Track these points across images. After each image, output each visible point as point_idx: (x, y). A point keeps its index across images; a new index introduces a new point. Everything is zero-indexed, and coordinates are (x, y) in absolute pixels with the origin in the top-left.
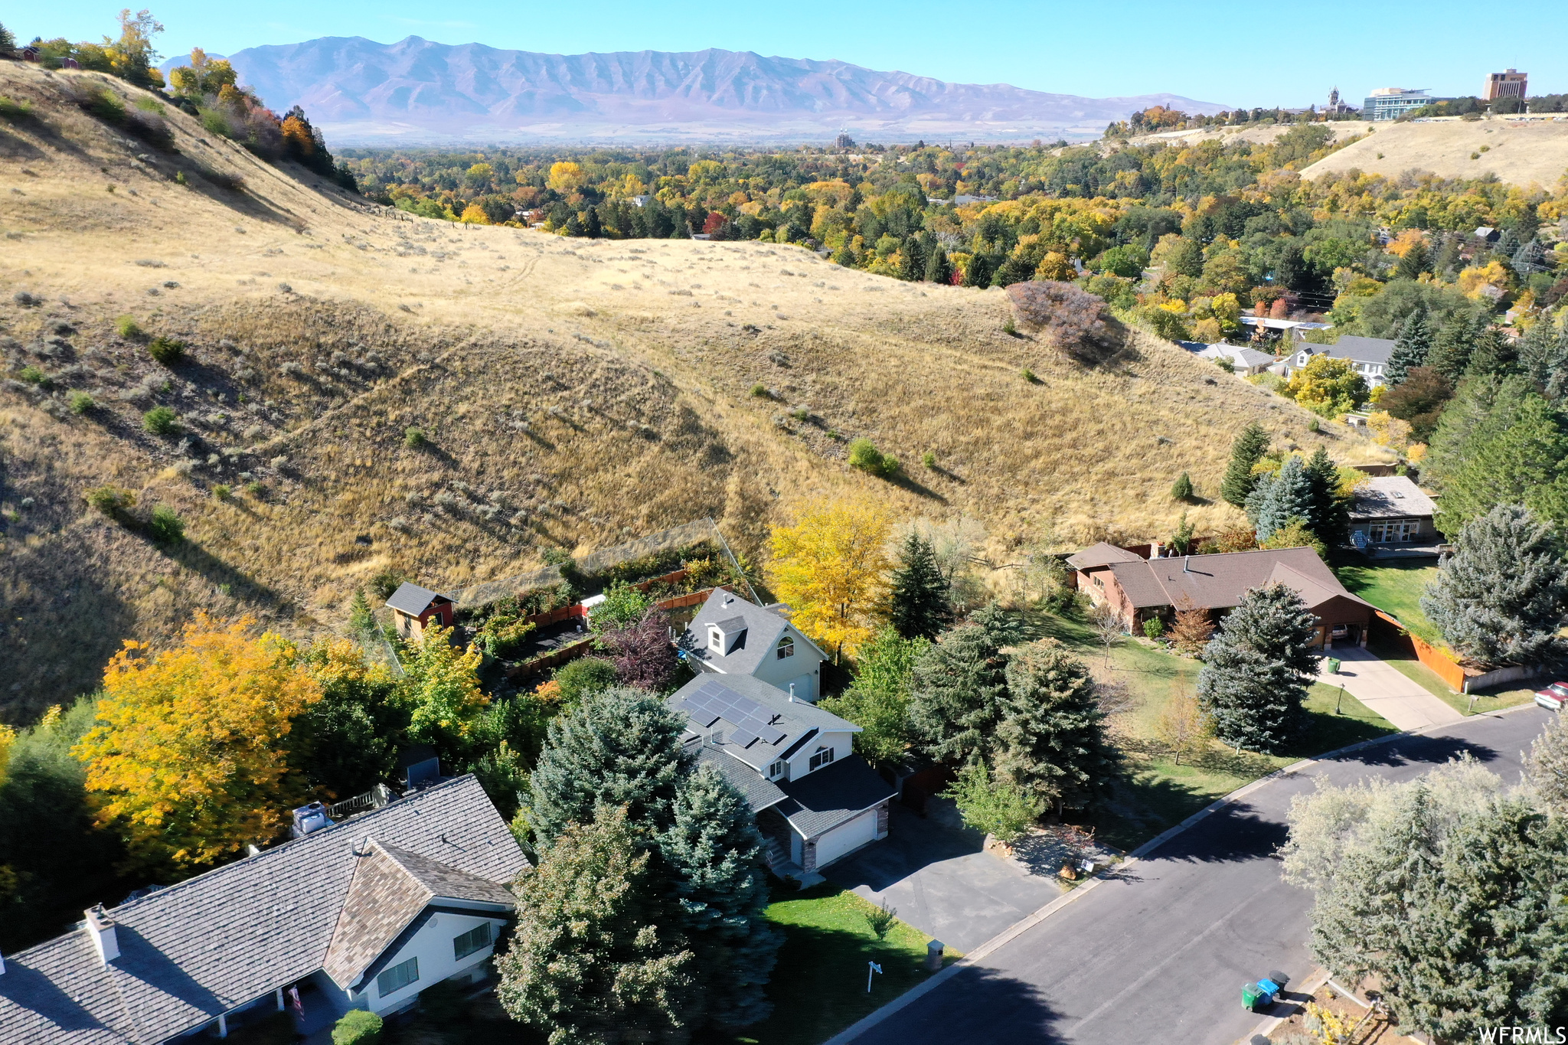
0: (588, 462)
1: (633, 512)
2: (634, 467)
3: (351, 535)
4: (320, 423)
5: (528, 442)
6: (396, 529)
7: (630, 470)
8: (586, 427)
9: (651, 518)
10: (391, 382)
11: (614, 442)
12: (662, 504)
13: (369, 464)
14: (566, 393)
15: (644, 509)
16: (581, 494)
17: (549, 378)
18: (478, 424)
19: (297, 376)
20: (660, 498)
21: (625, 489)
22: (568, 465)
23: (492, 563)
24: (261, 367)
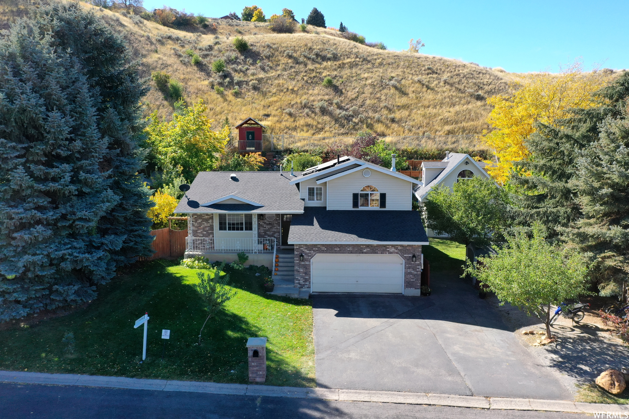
0: (426, 103)
1: (440, 128)
2: (457, 108)
3: (262, 112)
4: (286, 73)
5: (393, 91)
6: (286, 113)
7: (451, 109)
8: (436, 89)
9: (449, 133)
10: (335, 63)
11: (452, 97)
12: (463, 128)
13: (296, 89)
14: (435, 76)
15: (447, 128)
16: (409, 116)
17: (429, 69)
18: (369, 81)
19: (290, 57)
20: (464, 124)
21: (440, 117)
22: (411, 102)
23: (327, 134)
24: (276, 53)
